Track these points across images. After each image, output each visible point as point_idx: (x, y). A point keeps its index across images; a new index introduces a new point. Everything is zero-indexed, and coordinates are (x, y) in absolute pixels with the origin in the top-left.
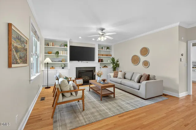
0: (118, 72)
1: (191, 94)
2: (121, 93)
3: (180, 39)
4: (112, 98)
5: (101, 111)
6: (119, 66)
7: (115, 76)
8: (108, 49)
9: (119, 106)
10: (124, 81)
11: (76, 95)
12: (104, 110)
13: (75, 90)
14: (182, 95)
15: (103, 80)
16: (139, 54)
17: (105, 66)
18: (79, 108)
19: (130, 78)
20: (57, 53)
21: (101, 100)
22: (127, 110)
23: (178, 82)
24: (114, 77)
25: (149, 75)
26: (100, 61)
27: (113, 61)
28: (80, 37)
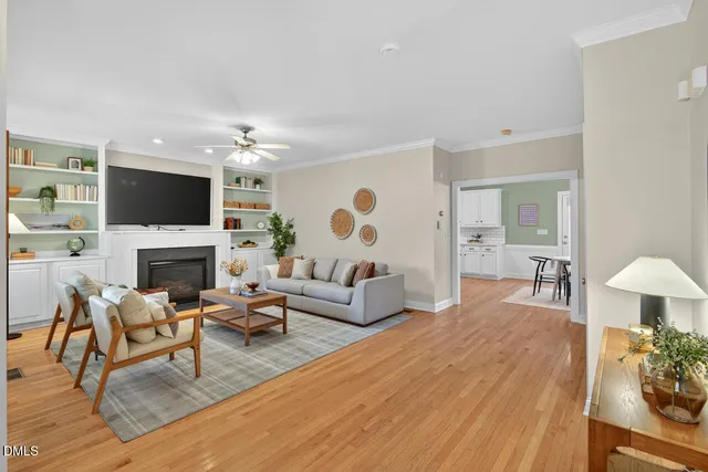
0: (292, 260)
1: (459, 302)
2: (302, 320)
3: (436, 178)
4: (279, 334)
5: (252, 369)
6: (293, 242)
7: (285, 273)
8: (258, 186)
9: (300, 350)
10: (311, 286)
11: (174, 332)
12: (260, 365)
13: (171, 320)
14: (441, 305)
15: (250, 286)
16: (350, 207)
17: (249, 242)
18: (182, 374)
19: (326, 277)
20: (49, 193)
21: (247, 344)
22: (320, 355)
23: (432, 278)
24: (281, 276)
25: (373, 265)
26: (231, 224)
27: (275, 225)
28: (158, 141)
